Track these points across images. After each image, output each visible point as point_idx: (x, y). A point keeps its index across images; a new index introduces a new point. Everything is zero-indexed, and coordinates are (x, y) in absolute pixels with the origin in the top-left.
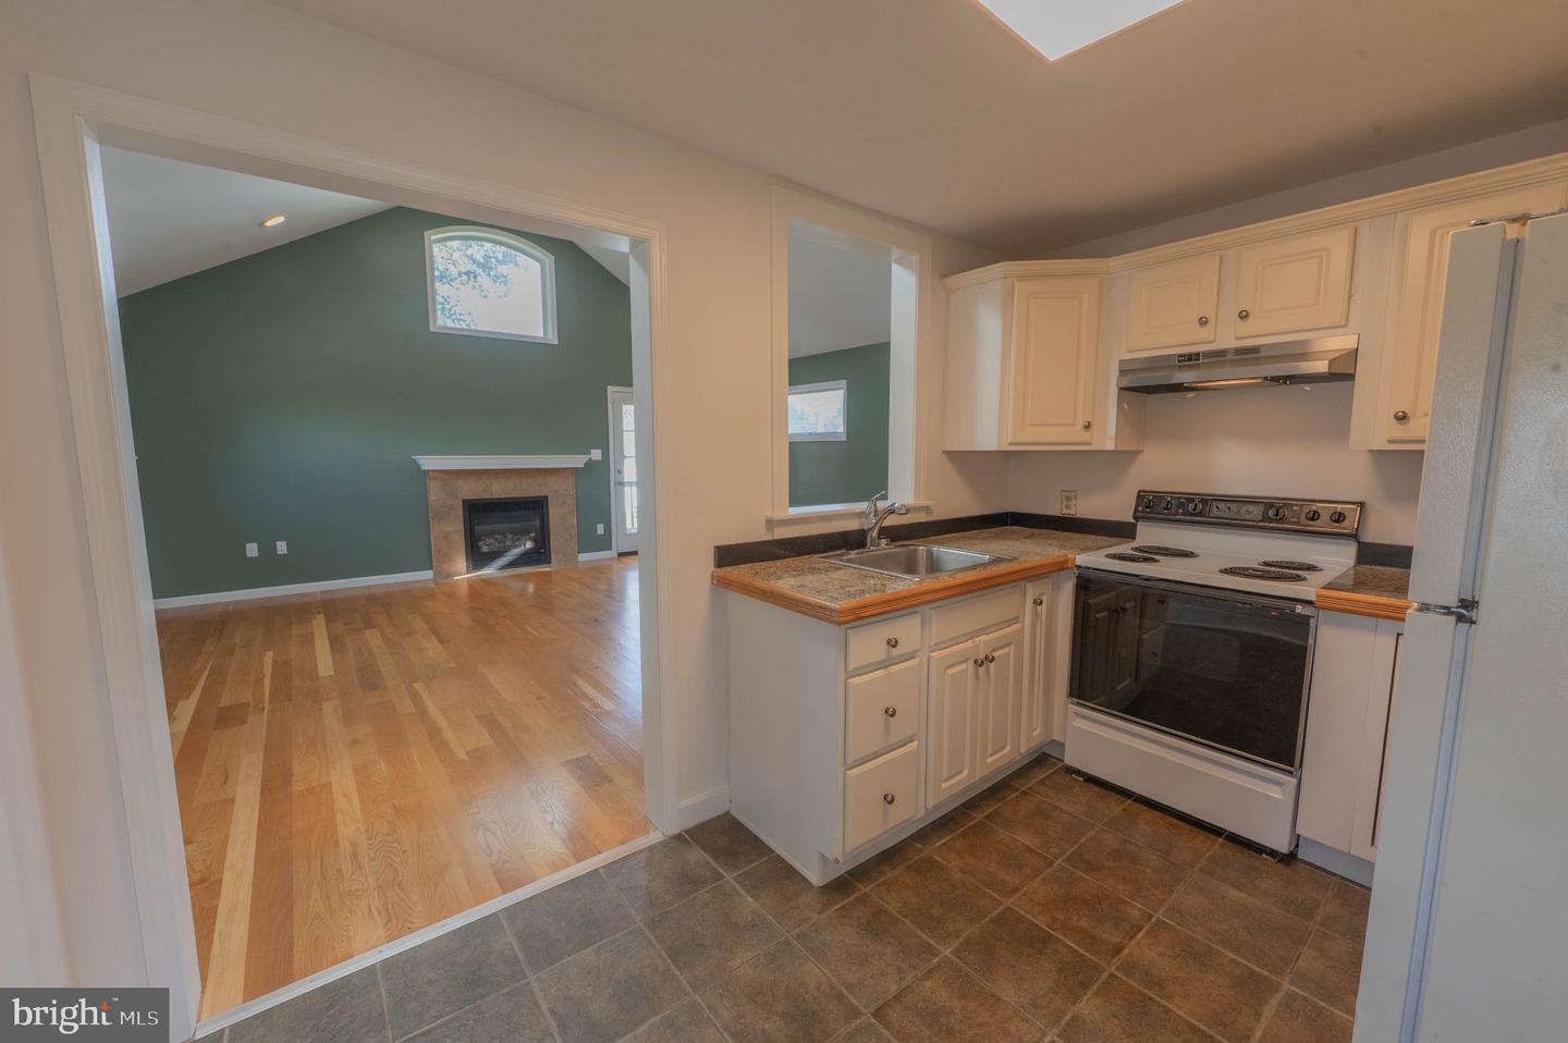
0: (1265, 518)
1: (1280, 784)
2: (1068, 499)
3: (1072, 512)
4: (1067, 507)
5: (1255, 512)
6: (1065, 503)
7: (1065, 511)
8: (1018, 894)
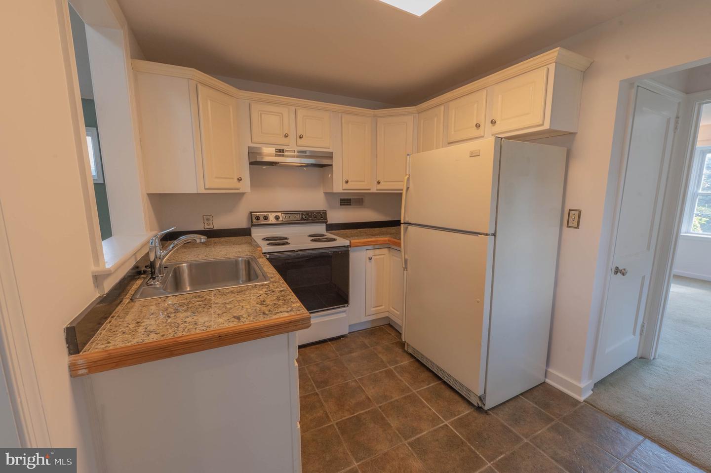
0: (303, 219)
1: (345, 311)
2: (208, 220)
3: (211, 226)
4: (208, 224)
5: (298, 217)
6: (206, 222)
7: (207, 227)
8: (330, 416)
